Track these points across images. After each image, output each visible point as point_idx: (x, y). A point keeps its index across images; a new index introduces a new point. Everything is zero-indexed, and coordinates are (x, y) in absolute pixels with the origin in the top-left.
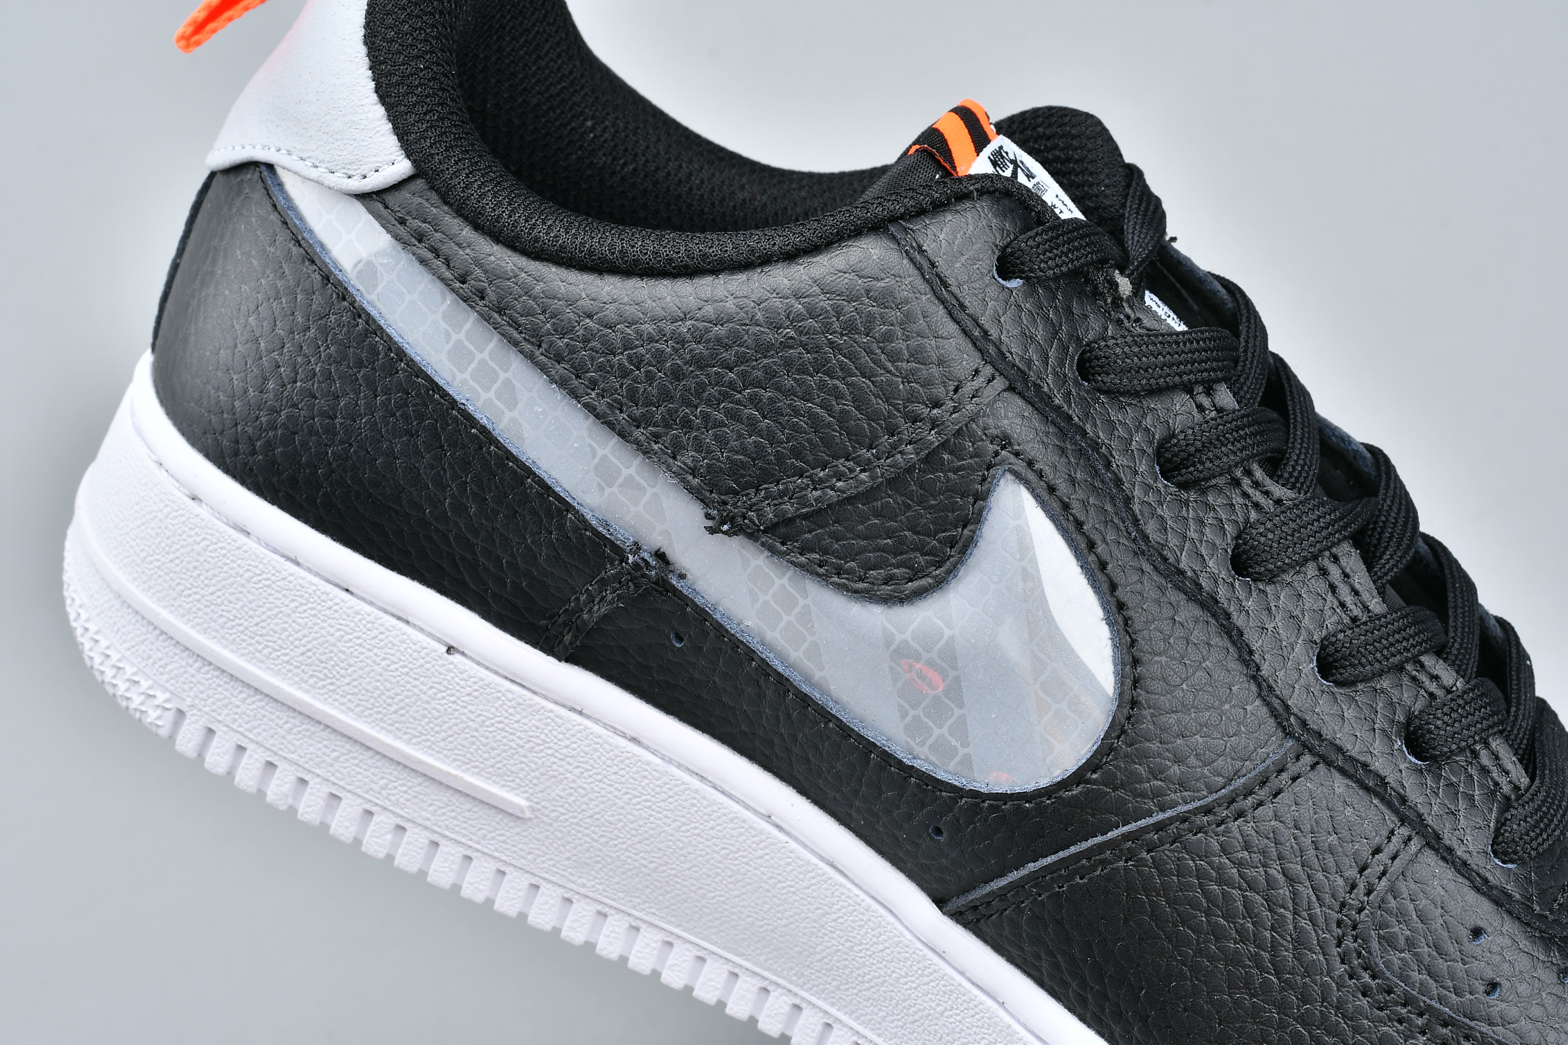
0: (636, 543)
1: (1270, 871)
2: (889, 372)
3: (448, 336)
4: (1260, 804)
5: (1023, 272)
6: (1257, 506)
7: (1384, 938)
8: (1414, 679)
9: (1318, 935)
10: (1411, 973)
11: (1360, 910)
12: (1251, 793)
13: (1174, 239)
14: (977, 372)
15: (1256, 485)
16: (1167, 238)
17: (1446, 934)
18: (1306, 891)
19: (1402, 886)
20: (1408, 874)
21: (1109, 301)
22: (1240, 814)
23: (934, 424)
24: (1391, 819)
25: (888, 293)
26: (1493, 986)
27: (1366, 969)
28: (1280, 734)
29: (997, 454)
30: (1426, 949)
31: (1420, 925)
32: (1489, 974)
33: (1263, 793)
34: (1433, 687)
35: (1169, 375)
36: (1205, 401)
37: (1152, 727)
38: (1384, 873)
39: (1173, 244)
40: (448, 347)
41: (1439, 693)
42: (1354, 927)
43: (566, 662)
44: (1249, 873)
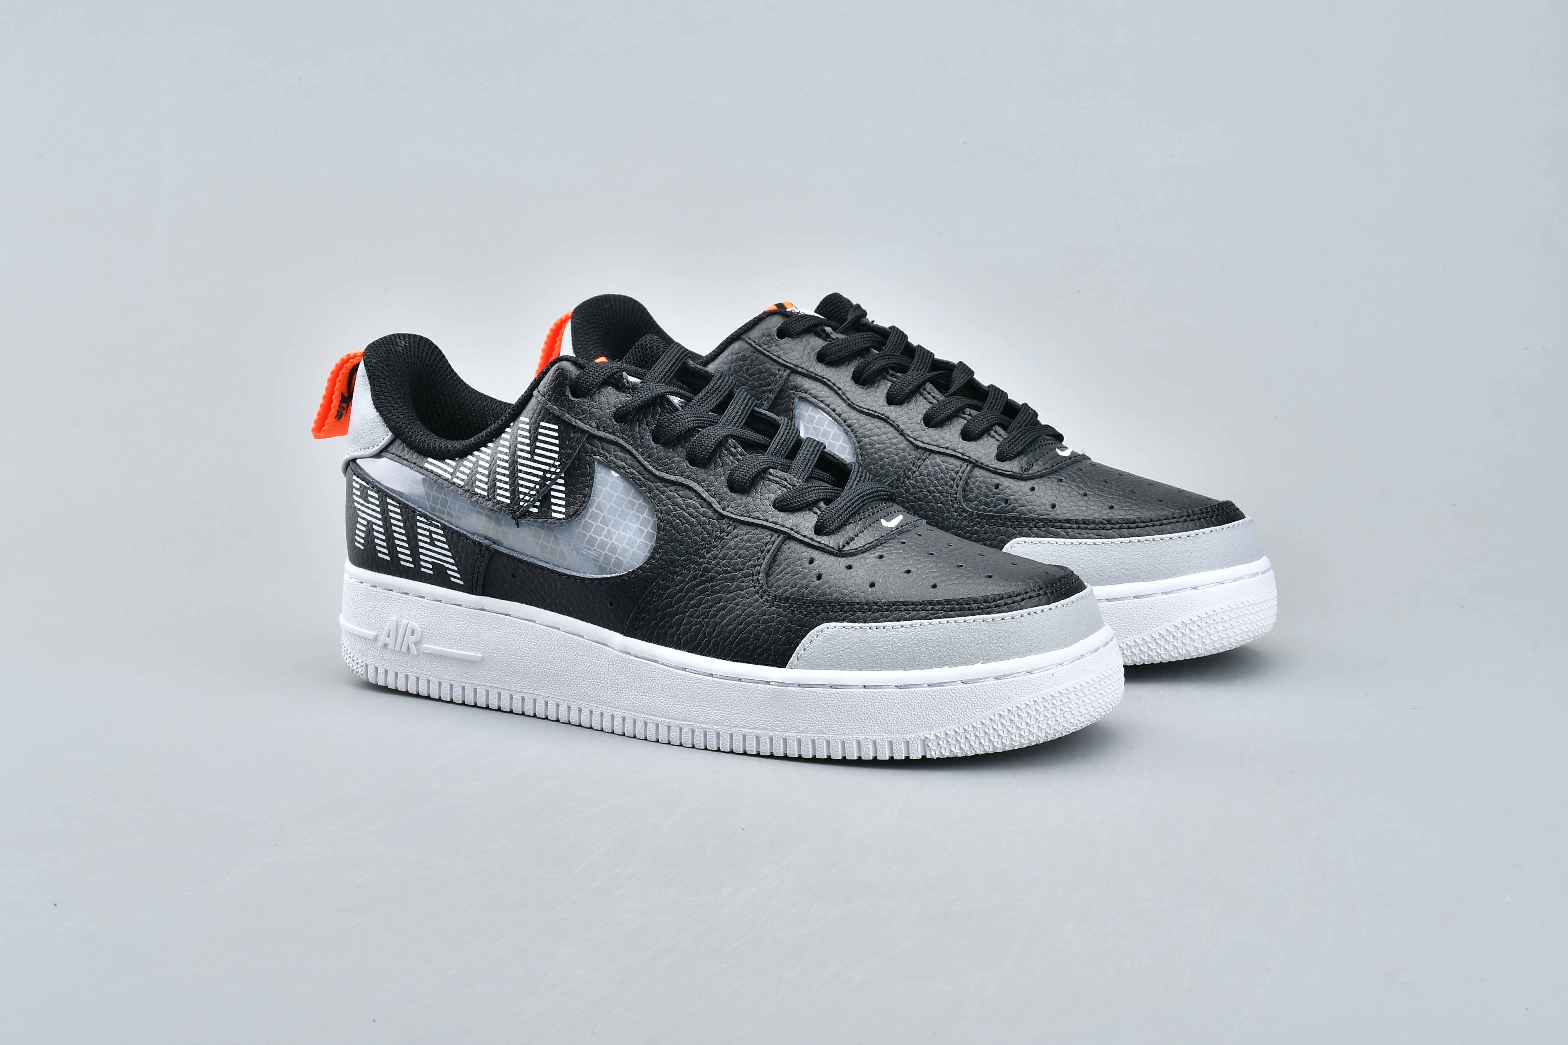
1: (923, 493)
2: (751, 381)
4: (914, 472)
7: (967, 500)
9: (945, 507)
10: (979, 508)
11: (956, 494)
12: (911, 469)
13: (873, 322)
16: (871, 322)
17: (987, 490)
19: (968, 481)
20: (970, 476)
22: (908, 478)
23: (771, 391)
25: (744, 356)
26: (1007, 501)
27: (963, 512)
29: (794, 394)
30: (981, 498)
31: (978, 491)
37: (870, 460)
38: (961, 480)
39: (874, 323)
42: (956, 500)
44: (917, 496)
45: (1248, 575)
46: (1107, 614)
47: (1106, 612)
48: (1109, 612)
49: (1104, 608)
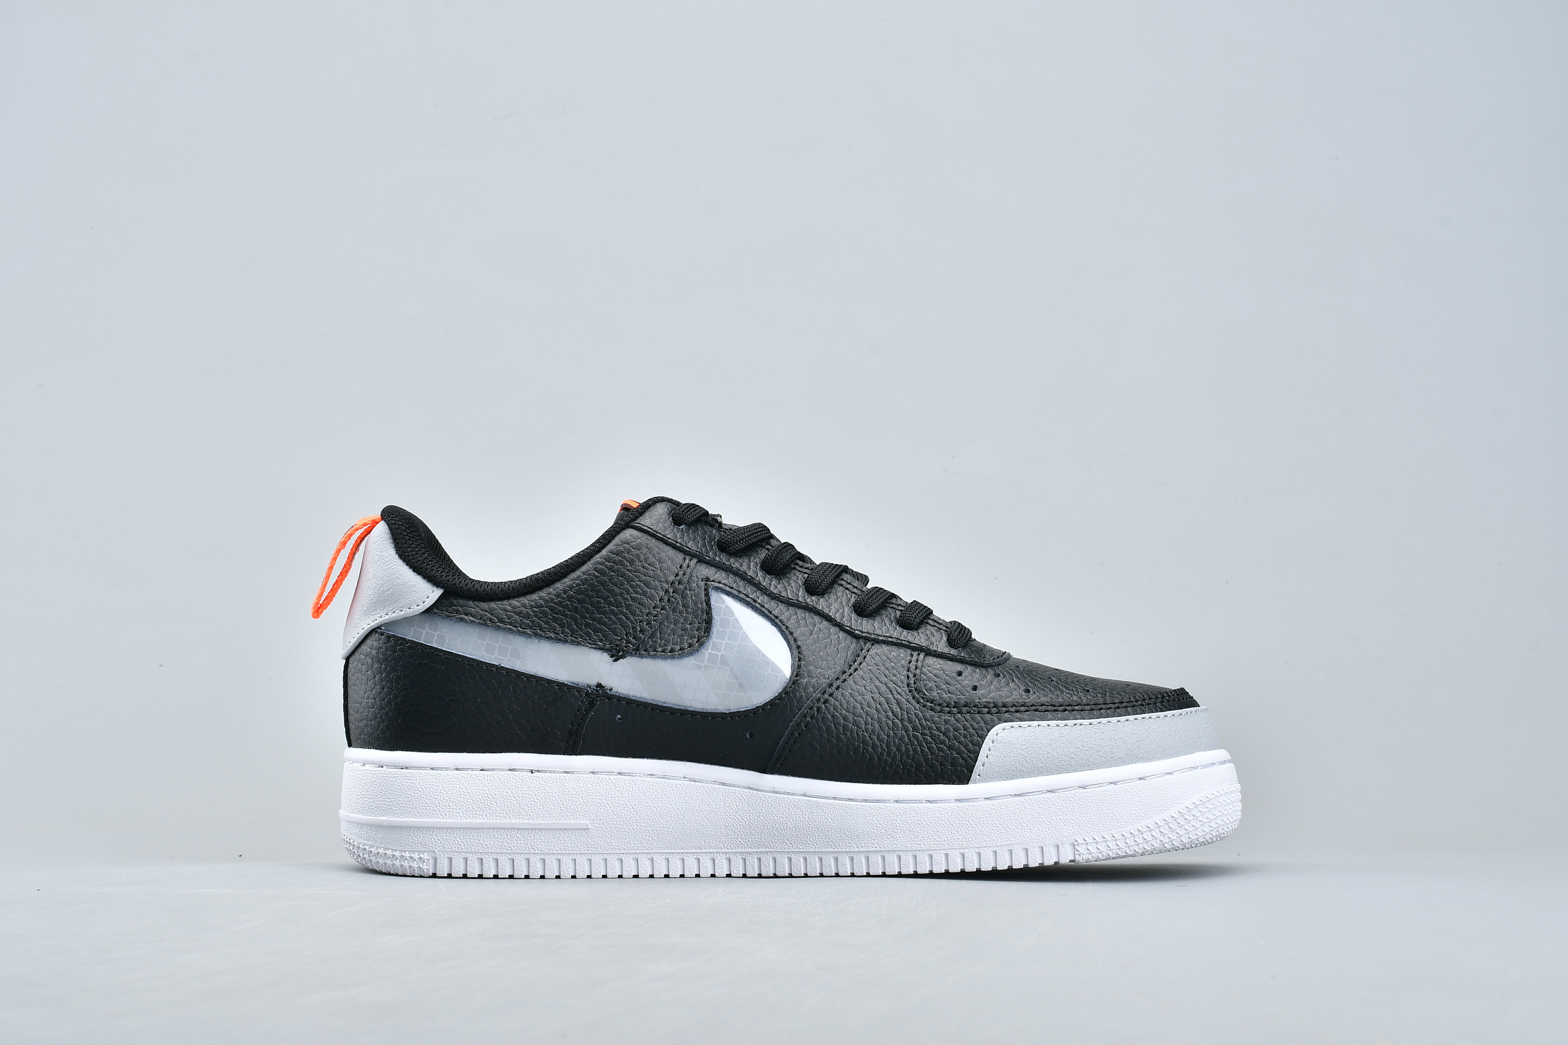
0: (588, 685)
1: (876, 685)
3: (482, 644)
4: (861, 663)
5: (683, 522)
6: (805, 573)
7: (928, 689)
8: (892, 608)
9: (904, 698)
10: (943, 696)
11: (915, 684)
12: (855, 661)
14: (685, 559)
15: (801, 567)
17: (948, 678)
18: (891, 685)
19: (924, 669)
20: (925, 665)
21: (717, 525)
22: (856, 670)
24: (909, 652)
26: (975, 688)
27: (927, 702)
28: (854, 641)
29: (706, 584)
30: (945, 686)
31: (938, 679)
32: (971, 684)
33: (859, 660)
34: (900, 608)
35: (751, 539)
36: (769, 547)
38: (916, 669)
40: (484, 648)
41: (903, 608)
42: (916, 690)
43: (579, 755)
44: (869, 688)
45: (1201, 766)
46: (1116, 798)
47: (1114, 796)
48: (1117, 796)
49: (1112, 792)
